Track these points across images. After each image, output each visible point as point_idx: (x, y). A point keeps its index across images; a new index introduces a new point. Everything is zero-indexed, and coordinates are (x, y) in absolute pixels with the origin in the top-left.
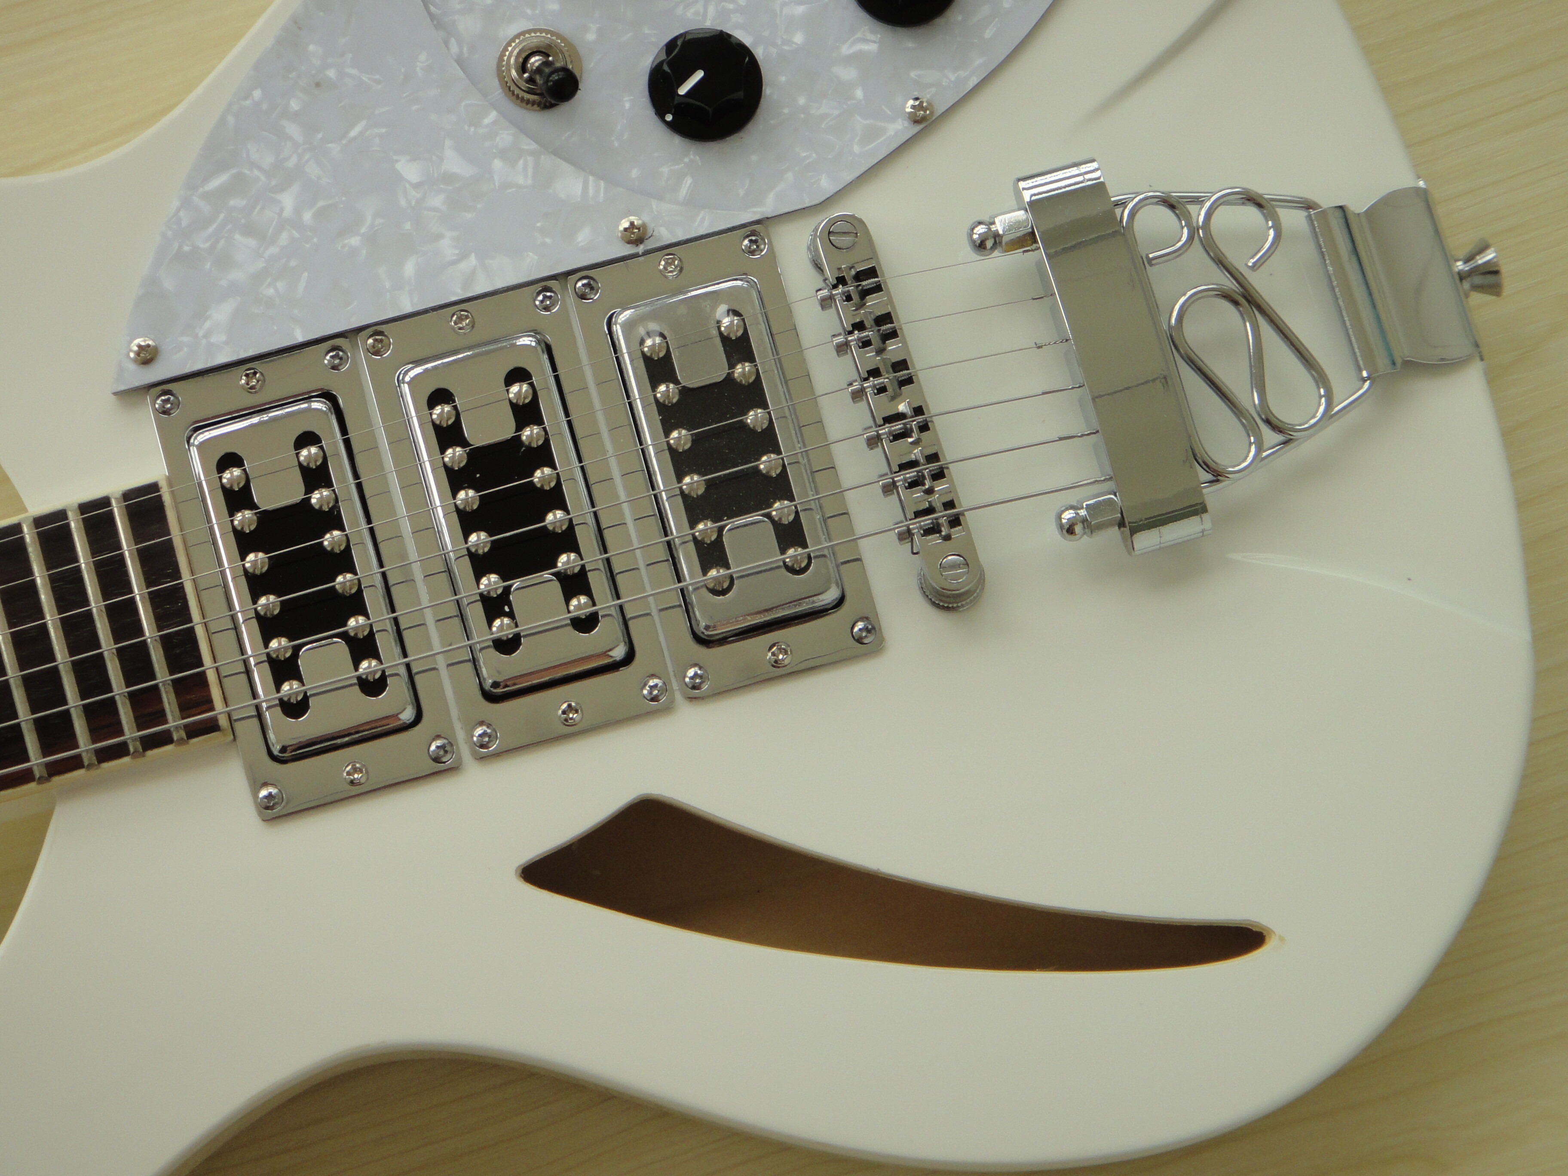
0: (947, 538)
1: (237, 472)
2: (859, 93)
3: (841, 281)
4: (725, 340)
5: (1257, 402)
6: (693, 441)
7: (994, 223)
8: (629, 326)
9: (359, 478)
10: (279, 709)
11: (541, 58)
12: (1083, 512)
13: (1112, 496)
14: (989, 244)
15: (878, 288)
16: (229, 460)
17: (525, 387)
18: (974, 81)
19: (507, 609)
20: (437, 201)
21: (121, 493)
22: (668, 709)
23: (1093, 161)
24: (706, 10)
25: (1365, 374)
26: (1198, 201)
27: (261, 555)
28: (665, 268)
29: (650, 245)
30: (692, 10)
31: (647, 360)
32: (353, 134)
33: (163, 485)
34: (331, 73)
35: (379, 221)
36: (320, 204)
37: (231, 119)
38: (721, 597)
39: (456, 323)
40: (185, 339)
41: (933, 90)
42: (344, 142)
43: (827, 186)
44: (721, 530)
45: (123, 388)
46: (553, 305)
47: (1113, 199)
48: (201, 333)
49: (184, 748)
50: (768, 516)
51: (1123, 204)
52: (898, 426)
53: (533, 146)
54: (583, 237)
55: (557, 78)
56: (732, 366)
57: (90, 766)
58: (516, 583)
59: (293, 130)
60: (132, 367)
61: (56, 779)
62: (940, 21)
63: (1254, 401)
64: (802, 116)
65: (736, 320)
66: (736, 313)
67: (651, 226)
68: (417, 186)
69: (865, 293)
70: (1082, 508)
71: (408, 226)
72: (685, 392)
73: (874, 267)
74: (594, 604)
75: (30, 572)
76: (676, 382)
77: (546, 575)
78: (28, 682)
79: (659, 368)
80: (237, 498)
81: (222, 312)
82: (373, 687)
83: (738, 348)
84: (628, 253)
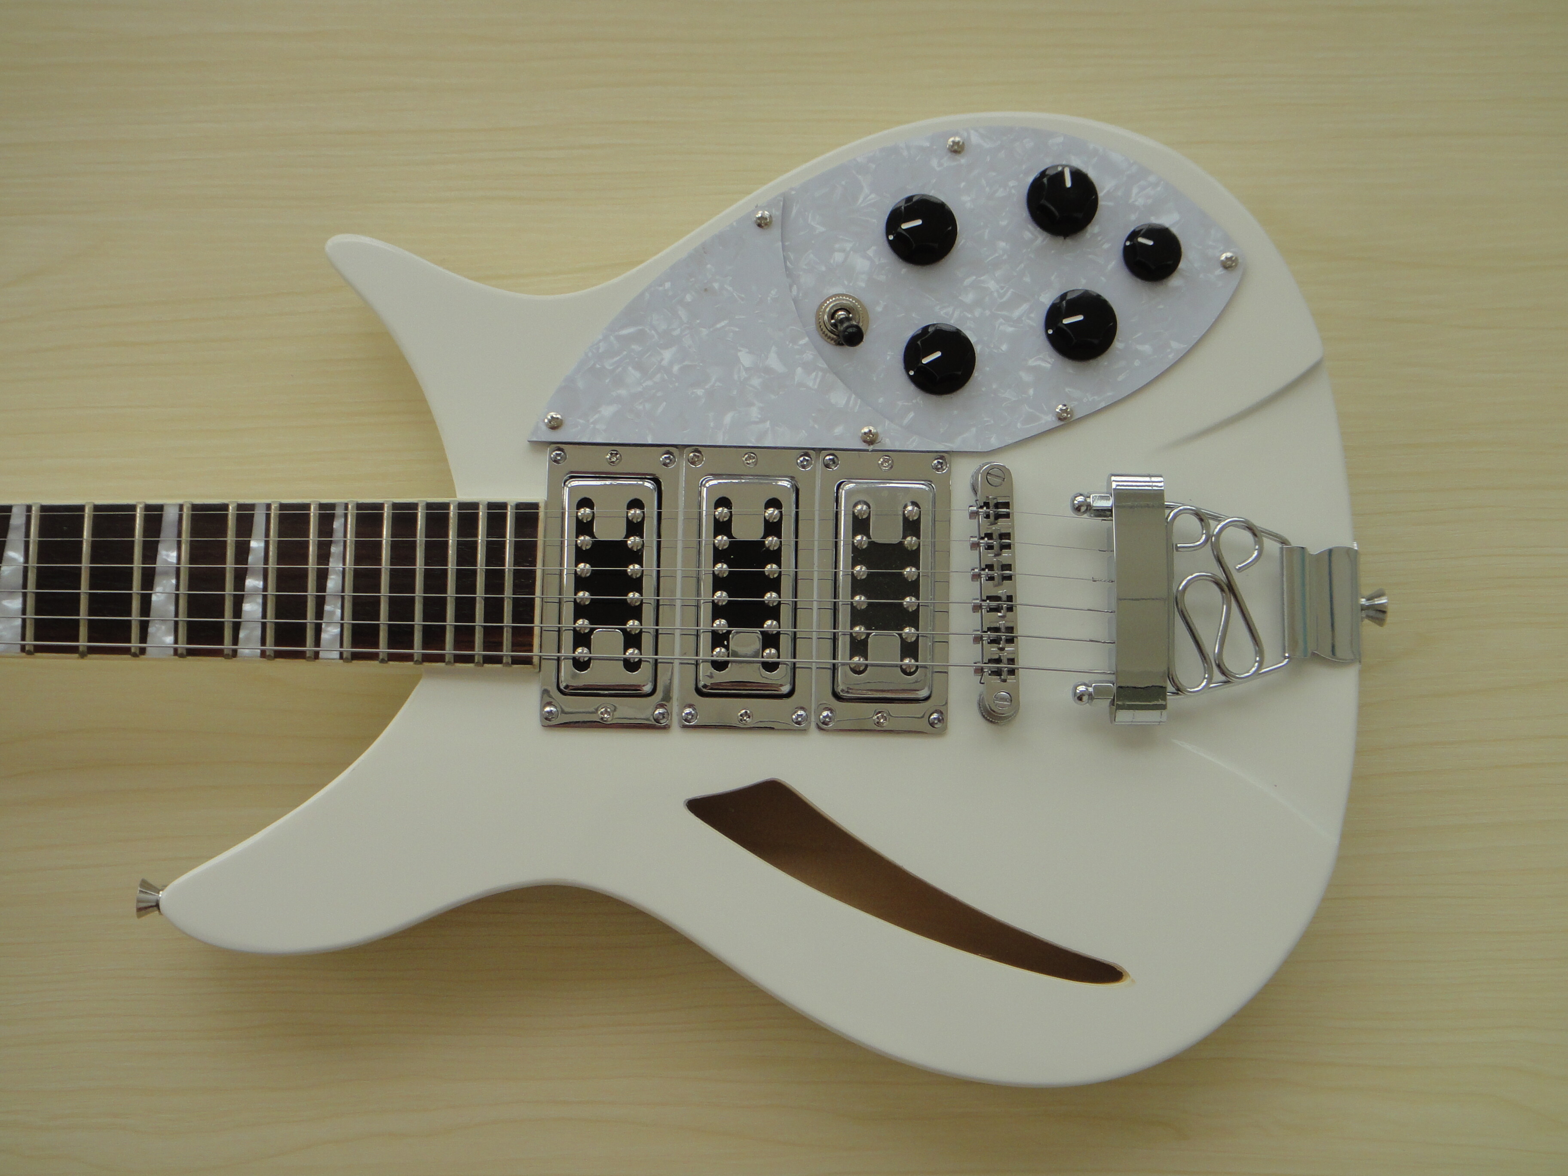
0: (1005, 681)
1: (588, 510)
2: (1031, 392)
3: (986, 504)
4: (906, 519)
5: (1216, 651)
6: (868, 575)
7: (1089, 497)
8: (849, 493)
9: (660, 538)
10: (571, 661)
11: (845, 313)
12: (1091, 689)
13: (1112, 685)
14: (1083, 509)
15: (1007, 516)
16: (585, 502)
18: (1103, 405)
19: (726, 643)
20: (756, 382)
21: (515, 503)
22: (805, 731)
23: (1161, 476)
24: (953, 313)
25: (1287, 654)
26: (1217, 519)
27: (588, 566)
28: (882, 464)
29: (876, 447)
30: (944, 311)
31: (855, 517)
32: (718, 326)
33: (542, 505)
34: (716, 285)
35: (718, 384)
36: (686, 363)
37: (647, 295)
38: (857, 675)
39: (746, 460)
40: (581, 421)
41: (1076, 403)
42: (711, 329)
43: (994, 442)
44: (869, 634)
45: (535, 439)
46: (808, 465)
47: (1166, 503)
48: (591, 420)
49: (508, 669)
50: (900, 635)
51: (1171, 508)
52: (994, 604)
53: (825, 366)
54: (838, 430)
55: (851, 331)
56: (905, 536)
57: (449, 663)
58: (736, 630)
59: (682, 313)
60: (544, 428)
61: (426, 664)
62: (1093, 362)
63: (1215, 651)
64: (992, 395)
65: (915, 509)
66: (917, 505)
67: (881, 436)
68: (747, 370)
69: (998, 516)
70: (1091, 686)
71: (735, 392)
72: (872, 544)
73: (1009, 502)
74: (779, 657)
75: (447, 536)
76: (869, 537)
77: (758, 630)
78: (426, 601)
79: (860, 525)
80: (584, 527)
81: (608, 411)
82: (631, 666)
83: (912, 526)
84: (862, 448)
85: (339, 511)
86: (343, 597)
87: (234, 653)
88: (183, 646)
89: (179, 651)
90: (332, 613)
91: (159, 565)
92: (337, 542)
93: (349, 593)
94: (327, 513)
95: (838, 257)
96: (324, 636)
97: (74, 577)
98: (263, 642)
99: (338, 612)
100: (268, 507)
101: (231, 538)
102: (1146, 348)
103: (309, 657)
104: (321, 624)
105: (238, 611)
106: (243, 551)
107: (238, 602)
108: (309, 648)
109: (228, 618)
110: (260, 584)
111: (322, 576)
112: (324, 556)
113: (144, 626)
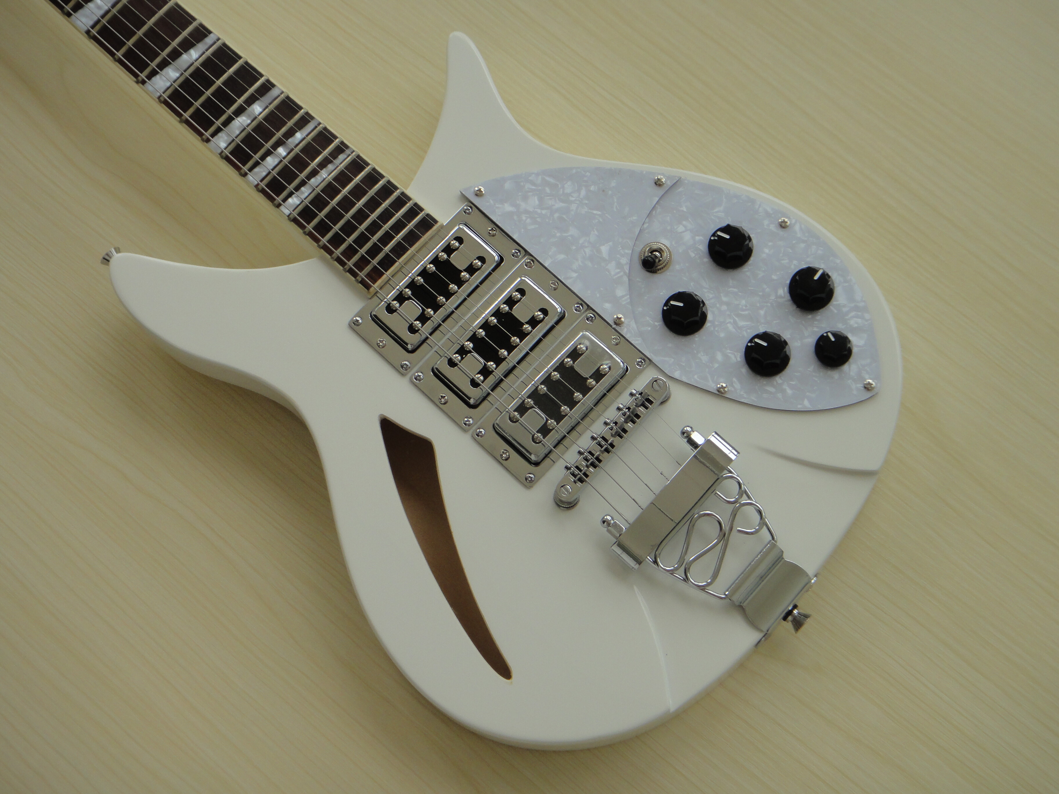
0: (575, 482)
1: (458, 244)
2: (716, 365)
3: (642, 395)
4: (598, 370)
5: (691, 559)
6: (557, 380)
7: (693, 432)
8: (584, 337)
9: (481, 285)
10: (387, 305)
11: (659, 256)
12: (612, 522)
13: (624, 528)
14: (685, 435)
15: (647, 408)
16: (460, 240)
17: (542, 316)
18: (746, 402)
19: (464, 356)
20: (588, 252)
21: (428, 213)
22: (465, 431)
23: (739, 454)
24: (711, 299)
25: (727, 593)
26: (749, 498)
27: (434, 268)
28: (613, 339)
29: (618, 328)
31: (576, 350)
32: (595, 212)
33: (439, 224)
34: (610, 192)
35: (570, 238)
36: (564, 216)
37: (574, 171)
38: (509, 421)
39: (552, 283)
40: (492, 202)
41: (733, 389)
42: (589, 211)
43: (677, 375)
44: (533, 407)
45: (463, 193)
46: (577, 309)
47: (729, 467)
48: (497, 206)
49: (355, 283)
50: (547, 420)
51: (730, 472)
52: (603, 442)
53: (627, 271)
54: (607, 306)
55: (649, 259)
56: (591, 377)
57: (332, 258)
58: (474, 353)
59: (583, 192)
60: (472, 191)
61: (322, 250)
62: (759, 377)
63: (690, 558)
64: (695, 352)
65: (607, 369)
66: (610, 368)
67: (624, 325)
69: (643, 405)
70: (614, 521)
71: (574, 248)
72: (572, 368)
73: (653, 402)
74: (482, 383)
75: (384, 201)
76: (574, 363)
77: (482, 361)
78: (348, 222)
79: (575, 354)
80: (448, 250)
81: (508, 208)
82: (412, 329)
83: (598, 375)
84: (610, 323)
85: (348, 152)
86: (314, 190)
87: (245, 175)
88: (227, 152)
89: (223, 154)
90: (303, 193)
91: (249, 109)
92: (334, 164)
93: (318, 190)
94: (341, 148)
95: (681, 229)
96: (290, 200)
97: (209, 84)
98: (261, 181)
99: (306, 194)
100: (320, 124)
101: (290, 123)
102: (789, 392)
103: (275, 204)
104: (293, 193)
105: (263, 158)
106: (290, 133)
107: (269, 153)
108: (279, 199)
109: (257, 157)
110: (284, 154)
111: (314, 173)
112: (323, 165)
113: (219, 130)
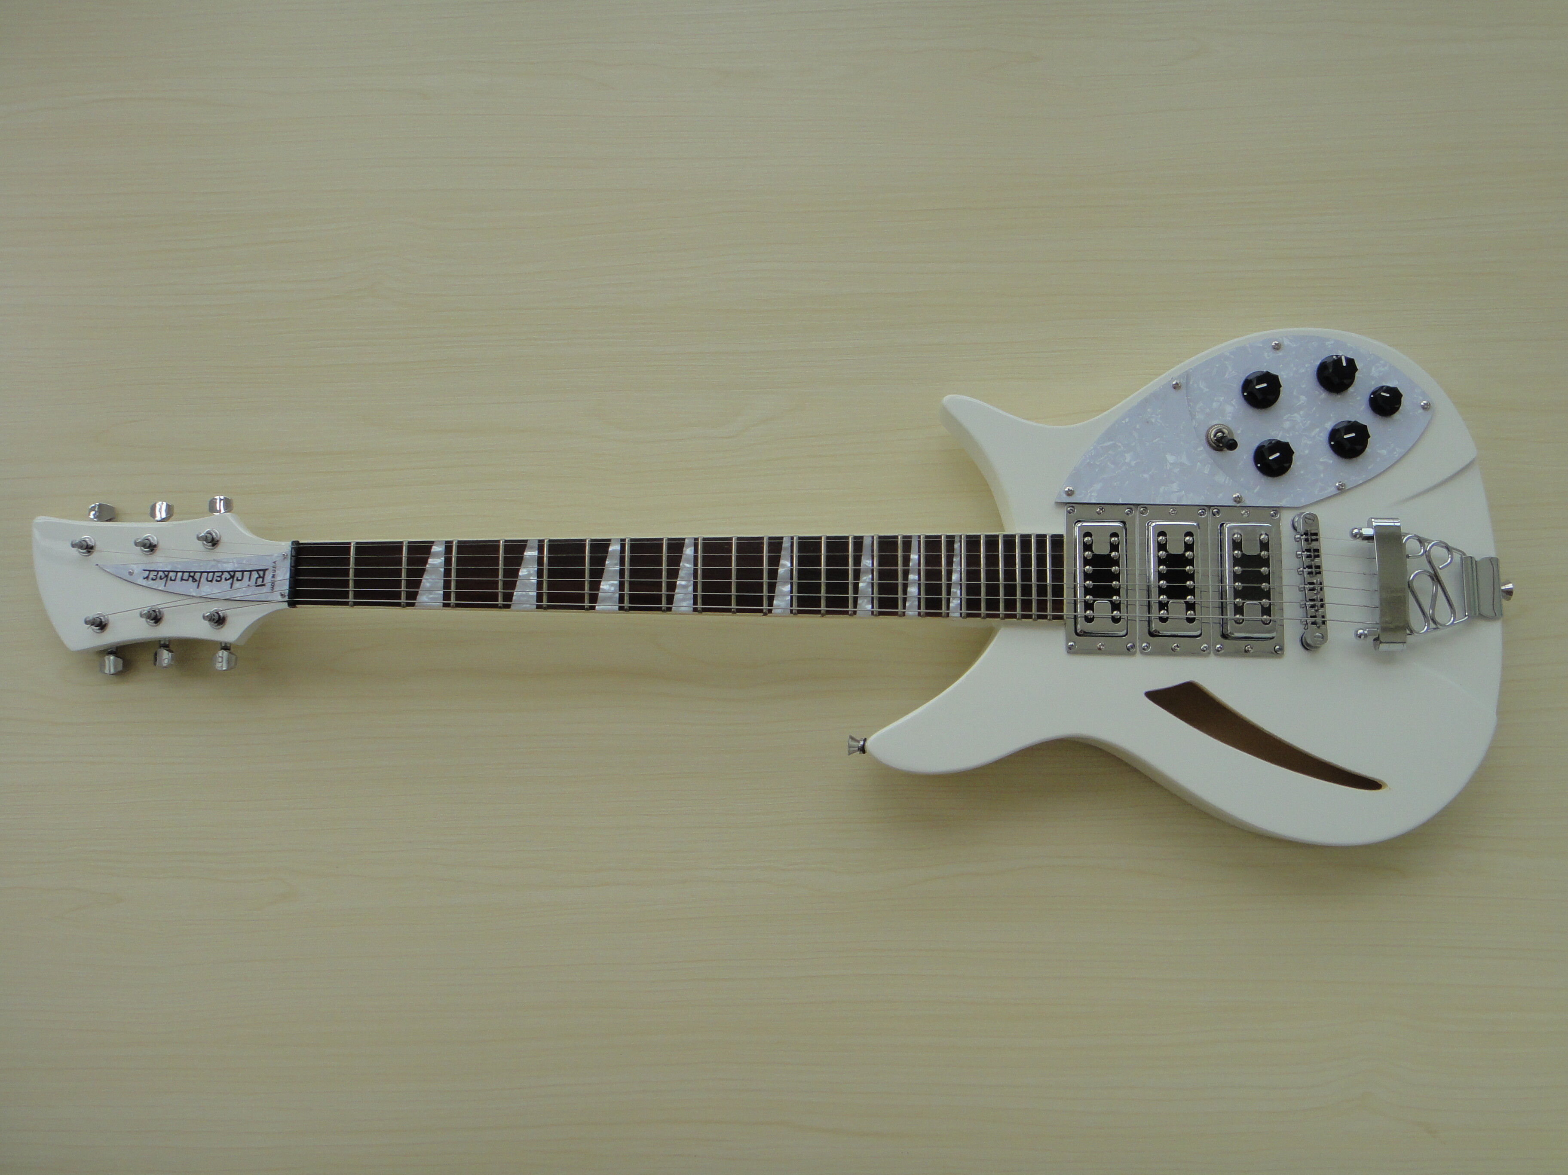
0: (1319, 627)
1: (1090, 538)
2: (1322, 475)
3: (1306, 534)
4: (1261, 542)
6: (1242, 572)
7: (1361, 530)
8: (1230, 529)
9: (1128, 552)
10: (1084, 618)
11: (1223, 434)
12: (1366, 632)
13: (1376, 630)
14: (1358, 536)
15: (1317, 540)
16: (1088, 534)
17: (1191, 538)
18: (1361, 482)
19: (1166, 608)
20: (1176, 470)
21: (1051, 534)
22: (1206, 656)
23: (1398, 519)
24: (1281, 432)
25: (1467, 614)
26: (1428, 541)
27: (1091, 567)
28: (1246, 513)
29: (1241, 504)
30: (1274, 433)
31: (1234, 541)
32: (1154, 441)
33: (1065, 535)
34: (1153, 420)
35: (1156, 472)
36: (1138, 461)
37: (1116, 425)
38: (1237, 625)
39: (1172, 511)
40: (1084, 491)
41: (1346, 481)
42: (1151, 443)
43: (1306, 501)
44: (1244, 603)
45: (1059, 501)
46: (1203, 515)
47: (1401, 533)
48: (1090, 491)
49: (1050, 622)
50: (1260, 603)
51: (1405, 535)
52: (1312, 586)
53: (1210, 462)
54: (1220, 495)
55: (1226, 442)
56: (1261, 551)
57: (1019, 619)
58: (1171, 601)
59: (1135, 434)
60: (1065, 496)
61: (1007, 620)
62: (1355, 459)
63: (1430, 612)
64: (1302, 478)
65: (1266, 536)
66: (1266, 534)
67: (1243, 498)
68: (1171, 464)
69: (1312, 540)
70: (1366, 630)
71: (1165, 476)
72: (1243, 555)
74: (1195, 615)
75: (1015, 552)
76: (1242, 551)
77: (1182, 601)
78: (1006, 586)
79: (1237, 545)
80: (1087, 547)
81: (1098, 486)
82: (1116, 620)
83: (1265, 546)
84: (1234, 505)
85: (957, 539)
86: (961, 584)
87: (904, 614)
88: (876, 609)
89: (875, 613)
90: (956, 593)
91: (862, 567)
92: (956, 555)
93: (964, 582)
94: (951, 540)
95: (1215, 405)
96: (951, 605)
97: (818, 574)
98: (919, 608)
99: (959, 592)
100: (919, 537)
101: (900, 553)
102: (1384, 452)
103: (944, 616)
104: (949, 599)
105: (905, 592)
106: (907, 560)
107: (905, 587)
108: (944, 610)
109: (900, 595)
110: (916, 577)
111: (949, 573)
112: (950, 562)
113: (855, 600)
